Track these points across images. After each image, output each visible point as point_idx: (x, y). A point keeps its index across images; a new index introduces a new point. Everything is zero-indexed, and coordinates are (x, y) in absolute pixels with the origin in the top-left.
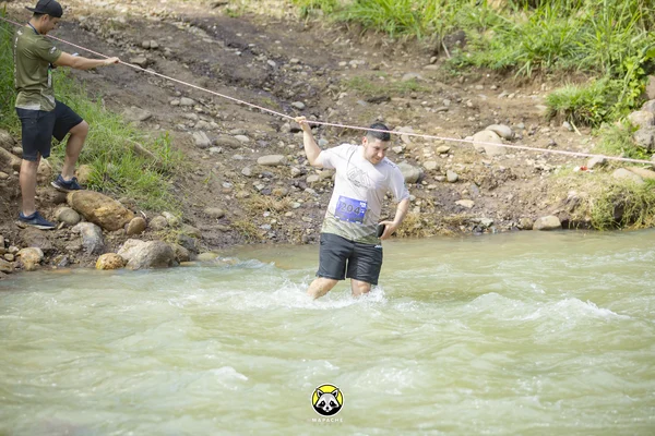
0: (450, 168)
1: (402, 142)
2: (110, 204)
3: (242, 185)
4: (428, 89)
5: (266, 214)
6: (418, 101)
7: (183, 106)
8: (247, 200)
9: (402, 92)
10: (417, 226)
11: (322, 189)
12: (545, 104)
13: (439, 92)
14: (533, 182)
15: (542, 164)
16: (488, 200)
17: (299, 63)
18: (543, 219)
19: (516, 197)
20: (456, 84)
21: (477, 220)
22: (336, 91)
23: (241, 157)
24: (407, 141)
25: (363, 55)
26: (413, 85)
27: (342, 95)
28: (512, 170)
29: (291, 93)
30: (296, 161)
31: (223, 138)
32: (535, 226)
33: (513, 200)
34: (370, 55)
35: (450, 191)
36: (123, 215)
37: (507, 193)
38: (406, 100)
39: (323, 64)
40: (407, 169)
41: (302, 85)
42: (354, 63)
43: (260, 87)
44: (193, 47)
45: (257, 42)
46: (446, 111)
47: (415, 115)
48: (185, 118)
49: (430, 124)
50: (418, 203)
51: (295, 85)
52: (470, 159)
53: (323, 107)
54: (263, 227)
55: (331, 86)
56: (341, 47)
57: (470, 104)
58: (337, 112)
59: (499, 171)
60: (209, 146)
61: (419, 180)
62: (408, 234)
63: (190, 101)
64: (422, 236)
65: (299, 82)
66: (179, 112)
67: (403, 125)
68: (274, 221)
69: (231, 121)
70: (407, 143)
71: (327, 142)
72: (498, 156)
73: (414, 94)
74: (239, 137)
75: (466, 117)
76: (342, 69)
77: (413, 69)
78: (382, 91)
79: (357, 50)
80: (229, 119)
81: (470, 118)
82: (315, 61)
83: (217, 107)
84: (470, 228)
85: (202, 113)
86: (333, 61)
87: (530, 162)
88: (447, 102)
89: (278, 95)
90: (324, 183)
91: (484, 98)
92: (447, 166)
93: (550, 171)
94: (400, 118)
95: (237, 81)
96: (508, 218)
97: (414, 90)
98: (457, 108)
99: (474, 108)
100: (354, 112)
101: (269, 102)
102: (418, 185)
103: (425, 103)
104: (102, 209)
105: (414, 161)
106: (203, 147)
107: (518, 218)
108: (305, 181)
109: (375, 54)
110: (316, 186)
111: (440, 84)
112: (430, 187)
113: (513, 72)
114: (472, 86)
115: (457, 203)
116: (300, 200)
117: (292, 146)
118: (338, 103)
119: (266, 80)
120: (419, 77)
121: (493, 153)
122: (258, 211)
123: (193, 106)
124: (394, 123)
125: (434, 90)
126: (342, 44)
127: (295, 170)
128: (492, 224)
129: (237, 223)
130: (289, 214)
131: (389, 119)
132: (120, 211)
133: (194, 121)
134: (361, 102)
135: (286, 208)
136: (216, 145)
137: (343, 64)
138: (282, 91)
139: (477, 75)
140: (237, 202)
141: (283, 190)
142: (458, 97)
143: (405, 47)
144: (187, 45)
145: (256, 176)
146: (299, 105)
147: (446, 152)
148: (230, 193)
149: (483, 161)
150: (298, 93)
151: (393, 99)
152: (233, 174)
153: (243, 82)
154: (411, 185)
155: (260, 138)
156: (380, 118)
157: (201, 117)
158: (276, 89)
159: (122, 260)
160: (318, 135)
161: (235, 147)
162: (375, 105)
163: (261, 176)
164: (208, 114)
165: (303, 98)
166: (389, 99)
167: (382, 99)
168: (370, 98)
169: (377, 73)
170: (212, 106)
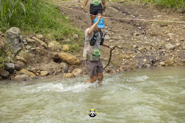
1: (170, 38)
2: (71, 57)
3: (117, 51)
4: (179, 22)
5: (124, 60)
6: (176, 26)
7: (105, 28)
8: (118, 55)
9: (171, 23)
10: (172, 63)
11: (143, 52)
13: (182, 23)
17: (142, 16)
22: (151, 24)
23: (118, 43)
24: (171, 36)
25: (161, 14)
27: (153, 25)
29: (138, 25)
30: (136, 44)
31: (114, 37)
34: (163, 14)
35: (184, 52)
36: (76, 60)
38: (172, 26)
39: (149, 17)
40: (170, 46)
41: (142, 22)
42: (158, 16)
43: (129, 23)
44: (112, 13)
45: (131, 11)
46: (184, 28)
47: (174, 30)
49: (179, 32)
50: (173, 56)
51: (139, 22)
53: (147, 28)
54: (122, 64)
55: (150, 22)
56: (155, 12)
58: (151, 29)
60: (109, 39)
61: (174, 49)
62: (169, 65)
63: (107, 27)
64: (173, 66)
65: (141, 22)
67: (170, 33)
68: (126, 62)
69: (118, 32)
70: (171, 38)
71: (147, 38)
73: (175, 24)
74: (120, 37)
76: (154, 18)
77: (175, 17)
78: (165, 23)
79: (160, 13)
82: (147, 16)
83: (115, 29)
86: (152, 16)
88: (184, 26)
89: (134, 25)
90: (144, 50)
92: (183, 45)
94: (170, 31)
95: (123, 22)
100: (156, 29)
101: (131, 27)
103: (178, 26)
104: (68, 58)
105: (173, 43)
106: (107, 40)
108: (138, 49)
109: (165, 14)
110: (141, 51)
111: (183, 21)
112: (177, 51)
116: (135, 55)
117: (136, 39)
118: (151, 27)
119: (131, 21)
120: (177, 19)
122: (121, 59)
123: (108, 28)
124: (168, 32)
126: (156, 11)
127: (135, 46)
129: (114, 63)
130: (131, 59)
131: (166, 31)
132: (74, 59)
133: (107, 33)
134: (158, 27)
135: (131, 57)
136: (112, 39)
137: (155, 16)
138: (135, 24)
140: (115, 56)
141: (130, 52)
143: (174, 11)
144: (110, 12)
145: (122, 48)
146: (140, 28)
147: (183, 40)
148: (113, 53)
150: (140, 24)
151: (168, 26)
153: (124, 22)
154: (171, 50)
155: (126, 37)
156: (163, 31)
157: (109, 31)
158: (134, 24)
159: (73, 75)
160: (144, 36)
161: (118, 40)
162: (163, 27)
163: (124, 48)
164: (112, 31)
165: (141, 26)
166: (167, 26)
167: (165, 26)
168: (161, 25)
169: (164, 19)
170: (113, 29)
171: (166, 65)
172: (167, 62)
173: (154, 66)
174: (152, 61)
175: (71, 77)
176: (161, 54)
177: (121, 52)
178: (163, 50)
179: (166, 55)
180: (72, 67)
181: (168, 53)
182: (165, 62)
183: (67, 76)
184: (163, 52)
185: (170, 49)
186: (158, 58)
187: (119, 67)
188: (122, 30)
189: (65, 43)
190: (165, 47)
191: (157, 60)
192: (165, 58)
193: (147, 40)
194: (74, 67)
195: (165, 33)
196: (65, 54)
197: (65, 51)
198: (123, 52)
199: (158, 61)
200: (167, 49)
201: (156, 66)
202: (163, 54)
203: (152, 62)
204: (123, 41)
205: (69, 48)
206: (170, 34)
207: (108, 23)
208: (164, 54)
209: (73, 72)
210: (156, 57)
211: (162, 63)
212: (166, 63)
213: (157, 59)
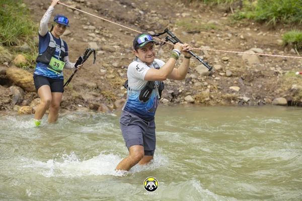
0: (228, 69)
1: (204, 54)
2: (29, 77)
3: (111, 72)
4: (220, 28)
5: (122, 88)
6: (215, 34)
7: (89, 30)
8: (112, 79)
9: (207, 29)
10: (207, 99)
12: (282, 39)
13: (226, 30)
14: (273, 79)
15: (279, 70)
16: (248, 87)
17: (156, 13)
18: (277, 99)
19: (263, 86)
20: (236, 27)
21: (241, 98)
22: (172, 27)
23: (113, 57)
24: (206, 52)
25: (189, 11)
26: (213, 26)
27: (174, 29)
28: (262, 72)
29: (148, 27)
31: (106, 47)
32: (273, 103)
33: (261, 88)
34: (193, 12)
35: (227, 81)
37: (259, 84)
38: (208, 33)
39: (168, 14)
41: (155, 23)
42: (184, 15)
43: (132, 23)
44: (102, 2)
45: (136, 2)
46: (229, 40)
47: (212, 41)
48: (89, 36)
49: (220, 46)
50: (209, 87)
51: (151, 23)
52: (239, 65)
54: (119, 95)
55: (170, 25)
56: (179, 7)
57: (242, 37)
59: (255, 73)
60: (98, 50)
61: (210, 75)
63: (93, 27)
64: (209, 105)
65: (153, 22)
66: (86, 32)
67: (205, 45)
70: (207, 55)
71: (163, 52)
72: (255, 64)
73: (213, 31)
74: (116, 47)
75: (239, 44)
76: (178, 17)
77: (214, 19)
78: (196, 28)
79: (187, 9)
80: (112, 38)
81: (242, 44)
82: (164, 12)
83: (108, 31)
84: (237, 102)
85: (98, 34)
86: (173, 13)
87: (272, 69)
88: (230, 35)
89: (142, 28)
91: (250, 34)
92: (227, 68)
93: (283, 73)
94: (204, 42)
95: (122, 20)
96: (258, 98)
97: (213, 29)
98: (235, 38)
99: (245, 40)
100: (180, 37)
102: (210, 77)
103: (218, 35)
104: (24, 79)
107: (263, 98)
109: (195, 11)
111: (227, 27)
112: (217, 78)
113: (266, 22)
114: (244, 29)
115: (231, 88)
119: (137, 20)
120: (217, 22)
121: (252, 62)
122: (118, 86)
123: (94, 30)
124: (201, 45)
125: (224, 29)
126: (179, 5)
128: (249, 100)
129: (104, 92)
131: (198, 42)
133: (93, 38)
134: (184, 33)
136: (102, 49)
137: (178, 14)
138: (144, 26)
139: (247, 23)
140: (106, 80)
142: (236, 33)
143: (211, 8)
144: (99, 2)
145: (120, 67)
146: (152, 33)
147: (227, 60)
148: (103, 75)
149: (247, 66)
150: (152, 27)
151: (202, 32)
152: (107, 65)
153: (124, 21)
154: (205, 77)
155: (127, 48)
156: (193, 41)
157: (98, 36)
158: (141, 24)
159: (33, 110)
160: (159, 48)
161: (112, 52)
162: (192, 35)
163: (123, 67)
164: (102, 35)
165: (154, 29)
166: (199, 32)
167: (196, 32)
168: (189, 31)
169: (194, 19)
170: (104, 31)
171: (196, 102)
172: (199, 97)
173: (175, 102)
174: (172, 93)
175: (29, 113)
176: (188, 82)
177: (117, 75)
178: (193, 76)
179: (196, 84)
180: (30, 96)
181: (201, 81)
182: (195, 96)
183: (20, 110)
184: (191, 78)
185: (205, 75)
186: (183, 89)
187: (115, 100)
188: (121, 34)
189: (19, 51)
190: (195, 70)
191: (181, 93)
192: (194, 90)
193: (164, 55)
194: (34, 95)
195: (196, 45)
196: (18, 70)
197: (18, 67)
198: (122, 74)
199: (183, 94)
200: (198, 75)
201: (179, 102)
202: (191, 83)
203: (173, 95)
204: (122, 54)
205: (25, 61)
206: (205, 48)
207: (95, 21)
208: (193, 83)
209: (33, 105)
210: (178, 87)
211: (189, 98)
212: (195, 99)
213: (180, 91)
